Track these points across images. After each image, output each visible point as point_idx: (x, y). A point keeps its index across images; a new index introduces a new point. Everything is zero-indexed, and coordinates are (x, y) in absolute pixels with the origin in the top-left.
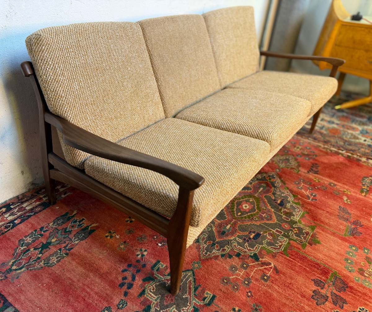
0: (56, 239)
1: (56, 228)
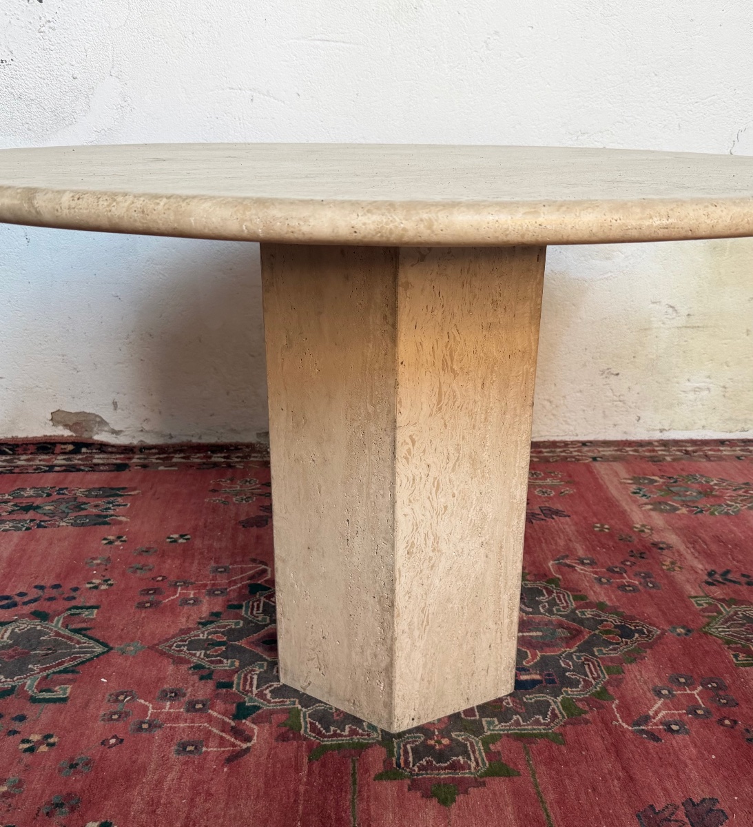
0: (52, 508)
1: (76, 498)
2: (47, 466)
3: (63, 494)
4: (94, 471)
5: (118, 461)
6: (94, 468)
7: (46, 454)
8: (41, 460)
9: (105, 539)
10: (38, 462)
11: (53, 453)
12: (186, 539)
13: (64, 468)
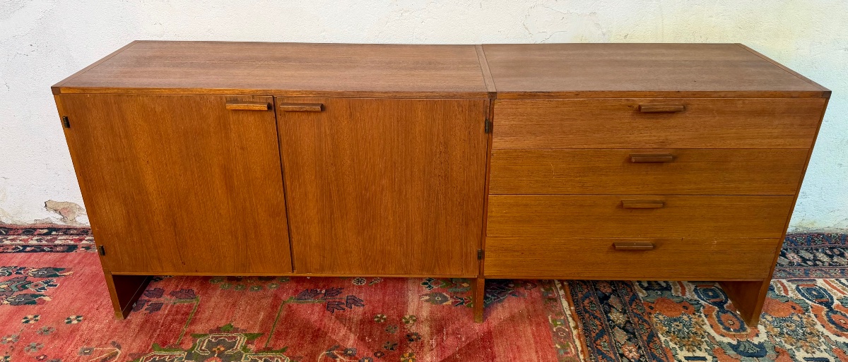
1: (26, 278)
2: (22, 246)
3: (20, 273)
4: (51, 251)
5: (72, 243)
6: (53, 249)
7: (27, 235)
8: (20, 240)
9: (26, 318)
10: (18, 242)
11: (32, 235)
12: (78, 320)
13: (33, 248)
